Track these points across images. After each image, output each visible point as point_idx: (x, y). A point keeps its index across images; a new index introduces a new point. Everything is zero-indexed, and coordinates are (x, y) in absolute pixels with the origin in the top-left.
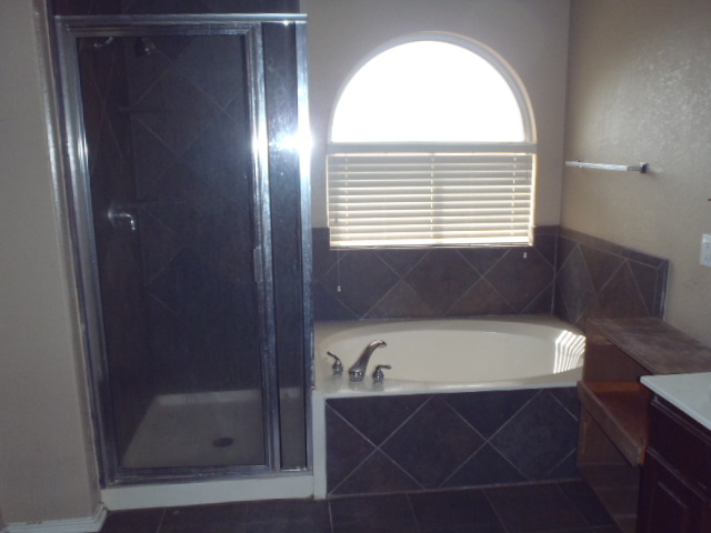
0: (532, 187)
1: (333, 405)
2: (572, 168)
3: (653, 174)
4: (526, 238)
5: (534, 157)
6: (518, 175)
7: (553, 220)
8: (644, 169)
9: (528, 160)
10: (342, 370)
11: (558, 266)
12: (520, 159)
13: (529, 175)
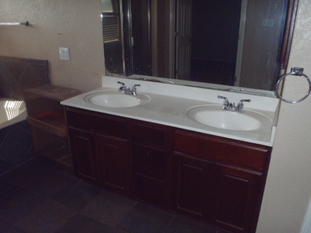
3: (31, 26)
8: (27, 24)
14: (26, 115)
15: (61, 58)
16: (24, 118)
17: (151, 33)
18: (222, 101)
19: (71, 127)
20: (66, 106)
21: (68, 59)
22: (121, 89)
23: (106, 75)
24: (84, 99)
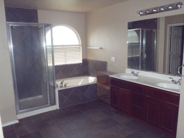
0: (81, 52)
1: (59, 91)
2: (88, 48)
3: (103, 49)
4: (81, 62)
5: (81, 47)
6: (79, 50)
7: (85, 58)
8: (101, 48)
9: (80, 48)
10: (58, 86)
11: (87, 66)
12: (79, 47)
13: (80, 50)
14: (97, 81)
15: (112, 61)
16: (96, 83)
17: (156, 53)
18: (171, 80)
19: (111, 85)
20: (111, 77)
21: (114, 61)
22: (132, 73)
23: (128, 68)
24: (117, 76)
